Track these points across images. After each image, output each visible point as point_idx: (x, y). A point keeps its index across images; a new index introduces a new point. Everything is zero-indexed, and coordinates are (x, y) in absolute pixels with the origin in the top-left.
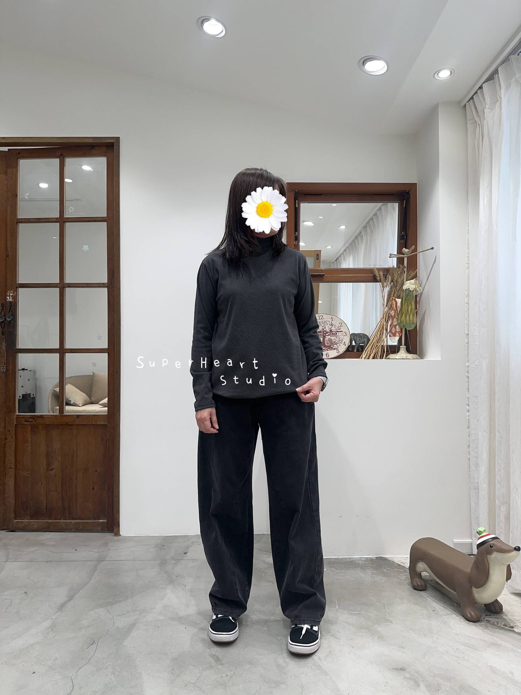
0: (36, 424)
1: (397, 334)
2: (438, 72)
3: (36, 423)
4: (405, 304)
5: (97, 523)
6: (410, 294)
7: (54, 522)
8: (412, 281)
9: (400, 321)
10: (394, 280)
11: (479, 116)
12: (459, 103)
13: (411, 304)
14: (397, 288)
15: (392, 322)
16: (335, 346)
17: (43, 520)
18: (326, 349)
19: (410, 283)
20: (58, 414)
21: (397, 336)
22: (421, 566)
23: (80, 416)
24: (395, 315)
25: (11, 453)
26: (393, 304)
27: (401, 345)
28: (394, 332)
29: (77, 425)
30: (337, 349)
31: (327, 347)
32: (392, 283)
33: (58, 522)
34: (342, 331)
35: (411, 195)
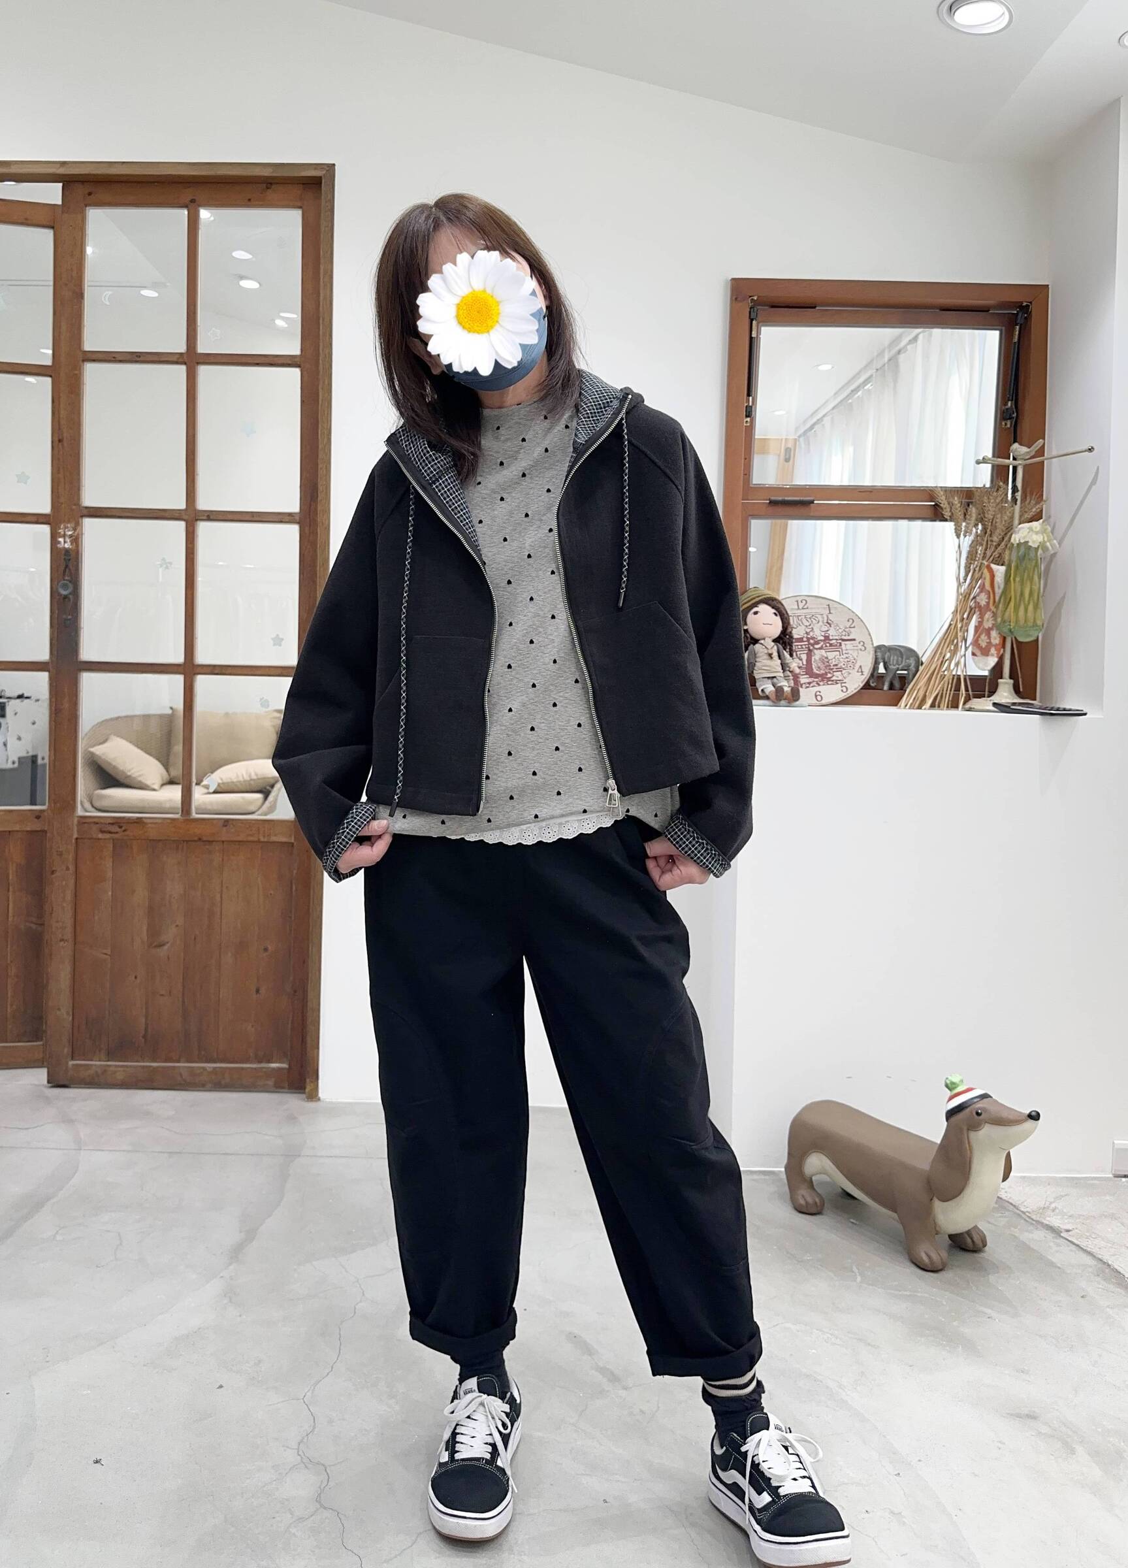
0: (125, 838)
3: (127, 835)
4: (1015, 579)
5: (264, 1070)
6: (1030, 554)
7: (164, 1067)
8: (1035, 523)
9: (1002, 619)
10: (985, 517)
13: (1030, 577)
14: (995, 539)
15: (980, 620)
16: (838, 676)
17: (137, 1061)
18: (814, 681)
19: (1031, 529)
20: (177, 816)
21: (993, 655)
23: (230, 822)
25: (65, 905)
26: (985, 579)
27: (1001, 678)
28: (984, 645)
29: (223, 842)
30: (841, 682)
31: (817, 676)
32: (980, 527)
33: (174, 1067)
34: (854, 640)
35: (1033, 313)
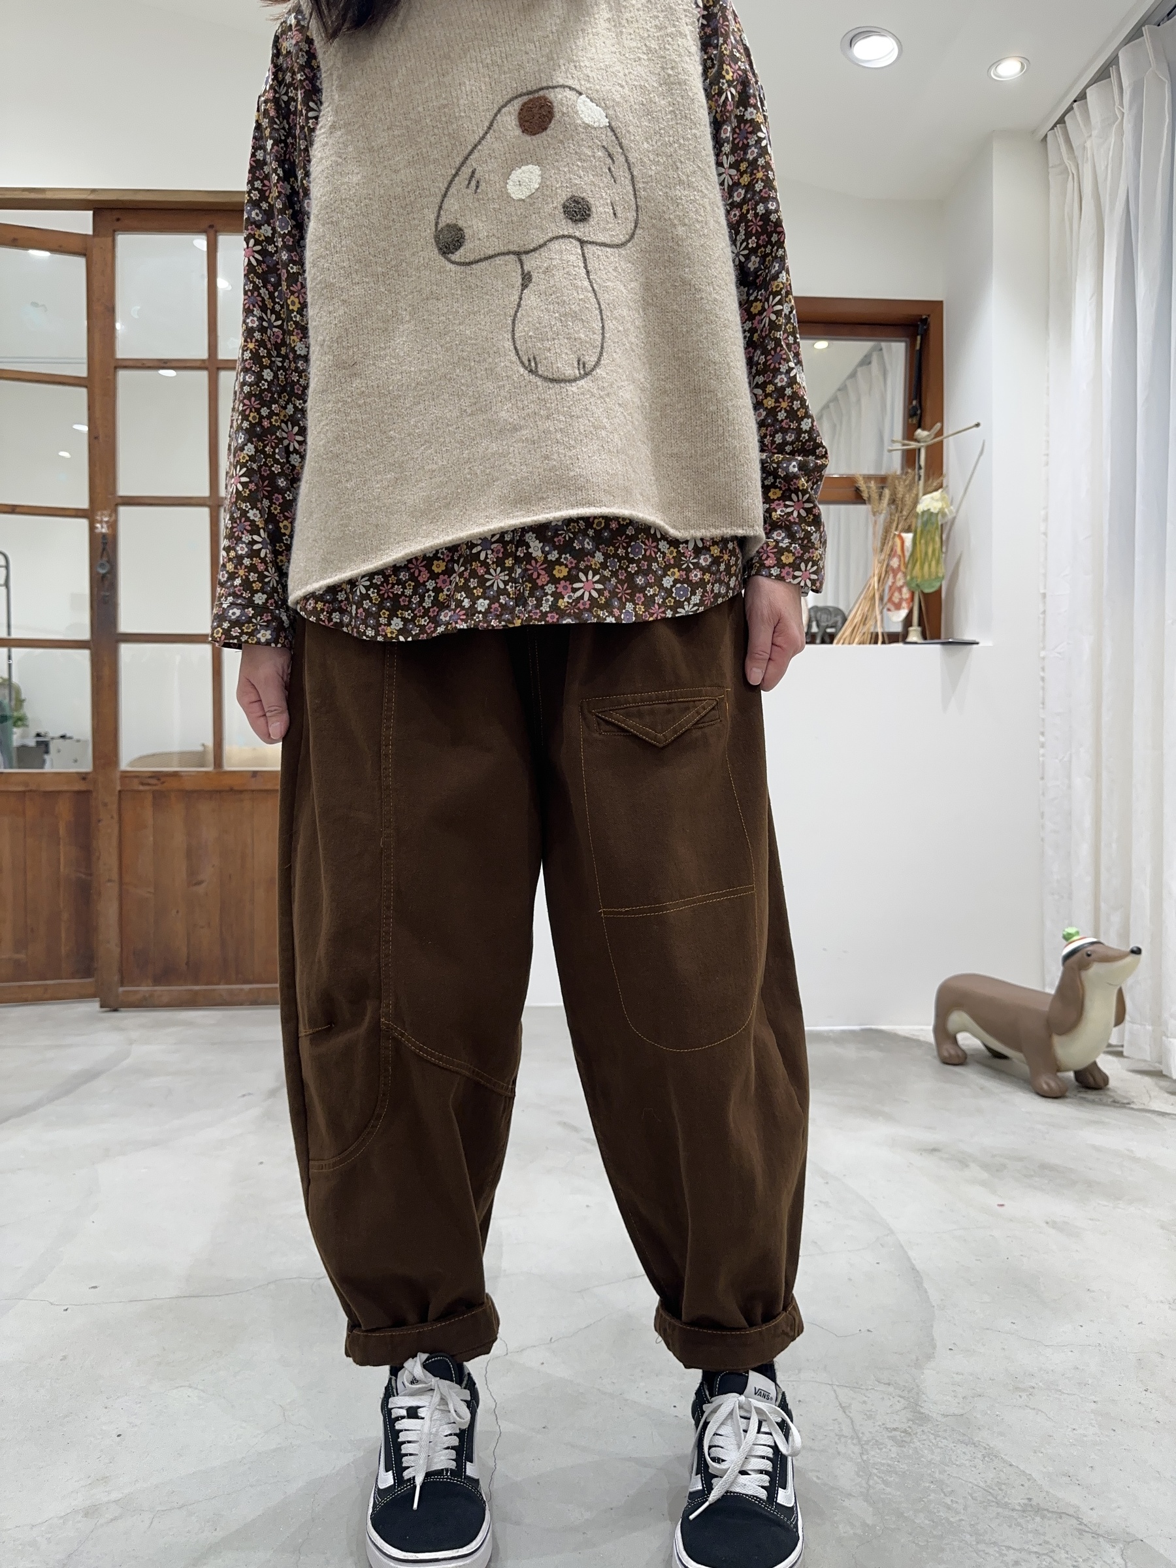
0: (163, 789)
1: (904, 604)
2: (998, 62)
3: (165, 787)
4: (920, 541)
6: (930, 520)
7: (205, 990)
8: (937, 494)
10: (896, 498)
11: (1074, 159)
12: (1033, 132)
13: (933, 540)
14: (905, 513)
15: (893, 581)
17: (181, 985)
19: (932, 498)
20: (210, 769)
21: (904, 608)
22: (958, 1018)
23: (258, 774)
24: (899, 566)
25: (111, 850)
26: (897, 544)
27: (911, 626)
28: (896, 601)
29: (253, 791)
32: (892, 506)
33: (214, 990)
35: (931, 325)
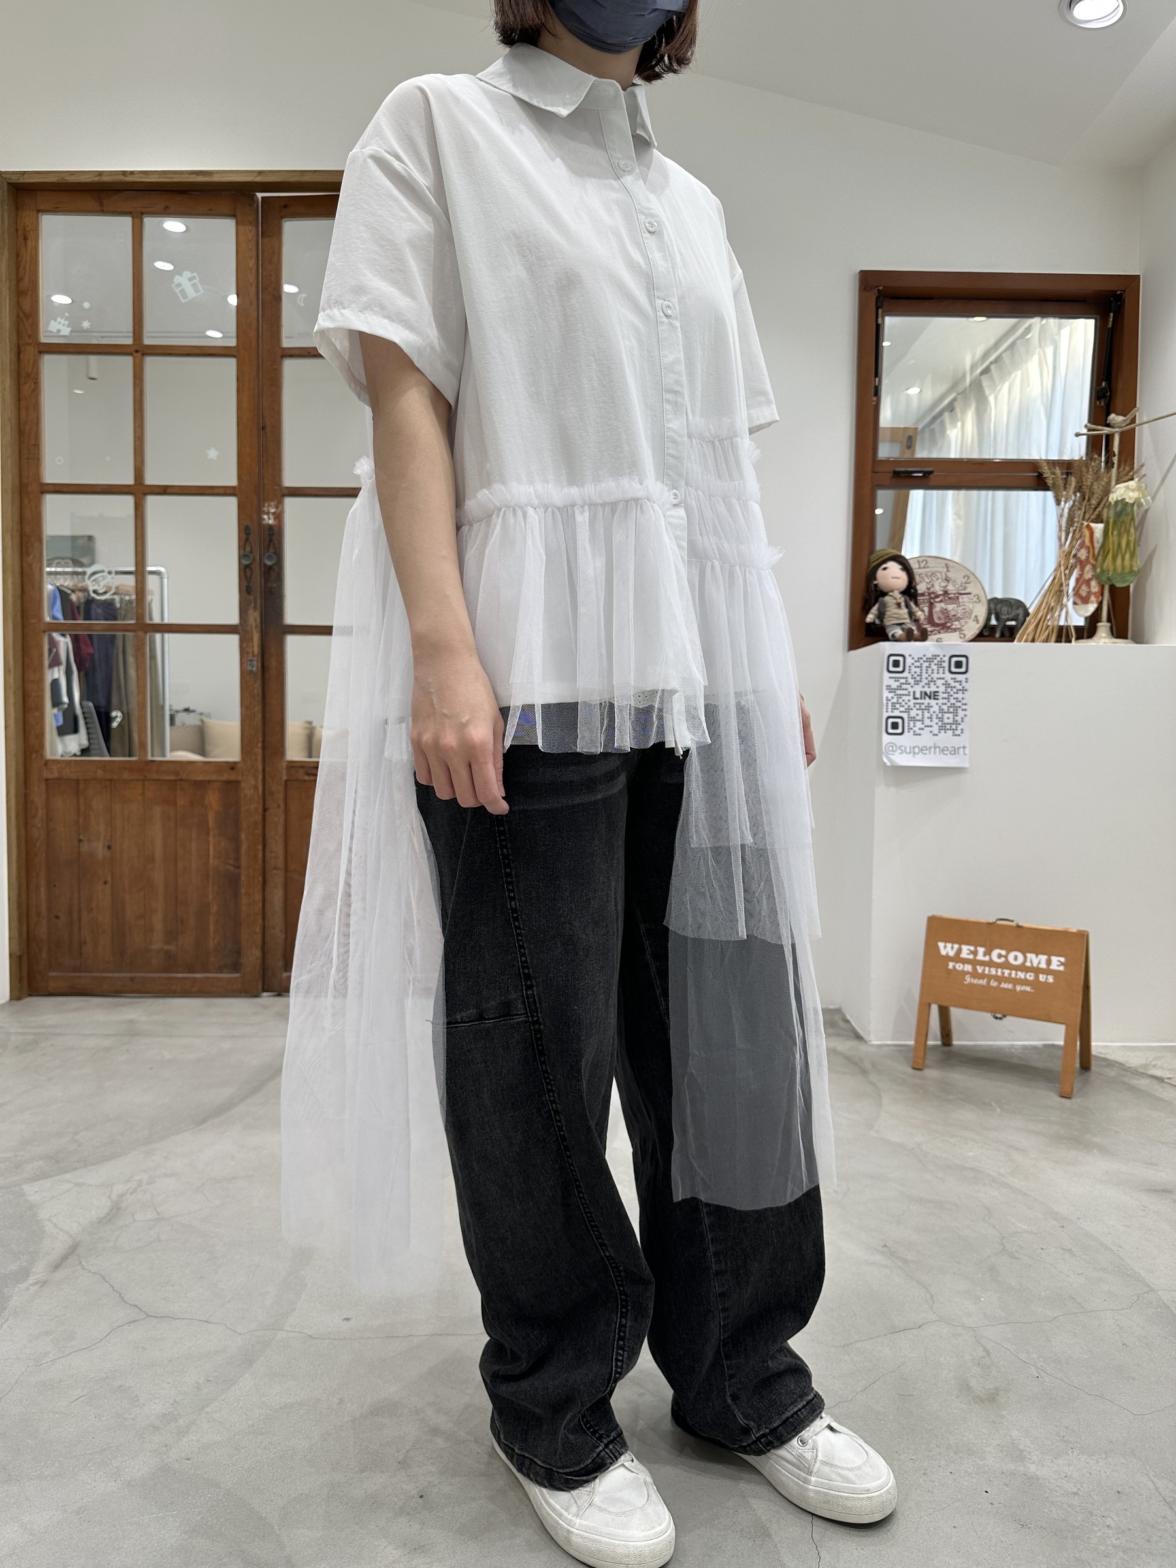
1: (1093, 598)
4: (1112, 533)
6: (1125, 510)
8: (1131, 483)
9: (1100, 570)
10: (1084, 485)
13: (1128, 532)
14: (1094, 502)
15: (1080, 573)
16: (956, 624)
18: (935, 630)
19: (1128, 487)
21: (1092, 602)
24: (1088, 557)
25: (277, 837)
26: (1085, 536)
28: (1084, 594)
30: (959, 630)
31: (938, 625)
32: (1078, 495)
34: (969, 594)
35: (1127, 300)
